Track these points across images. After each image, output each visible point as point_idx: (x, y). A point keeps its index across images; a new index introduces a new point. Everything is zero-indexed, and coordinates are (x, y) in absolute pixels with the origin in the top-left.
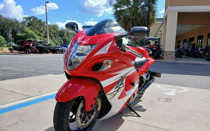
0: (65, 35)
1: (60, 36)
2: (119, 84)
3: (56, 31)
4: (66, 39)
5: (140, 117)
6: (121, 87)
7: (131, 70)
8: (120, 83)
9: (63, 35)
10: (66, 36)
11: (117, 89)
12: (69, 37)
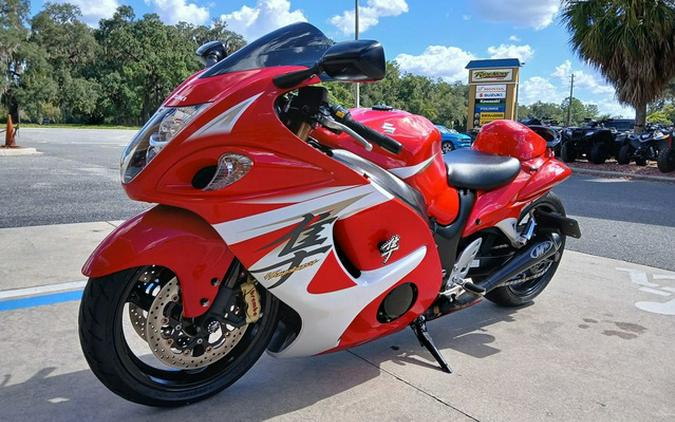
0: (416, 93)
1: (402, 96)
2: (299, 239)
3: (389, 82)
4: (418, 105)
5: (448, 371)
6: (308, 249)
7: (361, 197)
8: (302, 237)
9: (410, 92)
10: (420, 98)
11: (291, 255)
12: (430, 98)
